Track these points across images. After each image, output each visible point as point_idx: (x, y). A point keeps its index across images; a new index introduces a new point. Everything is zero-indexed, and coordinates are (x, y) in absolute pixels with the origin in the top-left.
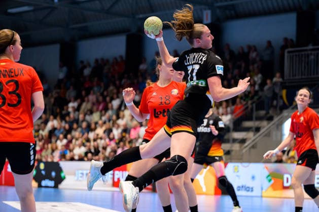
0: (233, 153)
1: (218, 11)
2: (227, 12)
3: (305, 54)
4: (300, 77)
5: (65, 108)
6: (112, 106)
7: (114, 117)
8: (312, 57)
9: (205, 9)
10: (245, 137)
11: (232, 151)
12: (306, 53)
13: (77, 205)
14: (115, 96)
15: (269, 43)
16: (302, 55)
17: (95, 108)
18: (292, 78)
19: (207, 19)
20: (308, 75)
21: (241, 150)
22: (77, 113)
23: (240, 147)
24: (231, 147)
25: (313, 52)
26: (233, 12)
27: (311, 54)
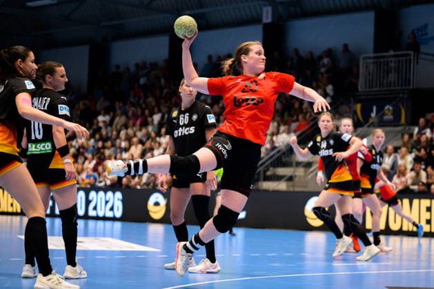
0: (296, 180)
1: (280, 8)
2: (292, 9)
3: (384, 62)
4: (378, 89)
5: (95, 121)
6: (153, 120)
7: (153, 134)
8: (393, 65)
9: (265, 6)
10: (311, 160)
11: (296, 176)
12: (386, 60)
13: (106, 241)
14: (156, 109)
15: (346, 46)
16: (380, 62)
17: (131, 123)
18: (368, 89)
19: (267, 18)
20: (387, 86)
21: (306, 175)
22: (109, 128)
23: (306, 172)
24: (294, 172)
25: (393, 59)
26: (298, 10)
27: (391, 62)
